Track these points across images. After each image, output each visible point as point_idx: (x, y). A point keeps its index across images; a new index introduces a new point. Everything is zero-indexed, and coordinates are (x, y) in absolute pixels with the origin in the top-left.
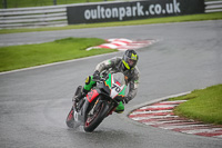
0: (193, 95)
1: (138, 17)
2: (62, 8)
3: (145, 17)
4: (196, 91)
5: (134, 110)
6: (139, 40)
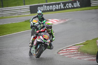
1: (61, 9)
2: (28, 6)
3: (64, 9)
4: (87, 41)
5: (61, 50)
6: (62, 20)
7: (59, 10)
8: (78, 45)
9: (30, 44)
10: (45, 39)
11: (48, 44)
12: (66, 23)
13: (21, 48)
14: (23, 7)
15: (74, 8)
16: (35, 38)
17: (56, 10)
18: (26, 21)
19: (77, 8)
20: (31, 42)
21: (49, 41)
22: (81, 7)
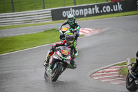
1: (96, 14)
2: (48, 10)
3: (100, 14)
4: (133, 59)
5: (95, 73)
6: (97, 29)
8: (119, 65)
9: (45, 63)
10: (64, 56)
11: (69, 63)
12: (103, 33)
14: (41, 11)
15: (114, 12)
16: (51, 54)
17: (88, 15)
18: (46, 31)
19: (118, 12)
20: (46, 59)
22: (124, 11)
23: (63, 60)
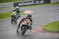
0: (48, 25)
3: (34, 5)
4: (48, 24)
6: (33, 11)
7: (31, 5)
9: (18, 26)
13: (8, 28)
15: (40, 4)
16: (21, 22)
19: (42, 4)
20: (18, 25)
21: (30, 24)
23: (27, 25)
